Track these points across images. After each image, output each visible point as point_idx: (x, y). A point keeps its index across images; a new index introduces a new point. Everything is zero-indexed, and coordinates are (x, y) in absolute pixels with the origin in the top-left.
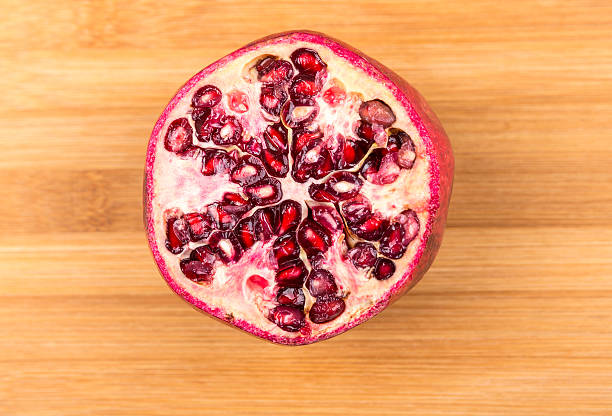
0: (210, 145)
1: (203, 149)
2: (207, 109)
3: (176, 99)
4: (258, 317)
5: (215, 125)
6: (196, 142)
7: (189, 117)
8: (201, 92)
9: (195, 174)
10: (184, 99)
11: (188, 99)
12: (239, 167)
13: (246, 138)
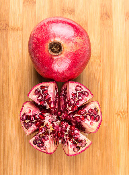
0: (78, 95)
1: (77, 93)
2: (84, 94)
3: (86, 88)
4: (24, 111)
5: (82, 96)
6: (78, 92)
7: (83, 90)
8: (88, 93)
9: (72, 91)
10: (86, 89)
11: (86, 90)
12: (73, 100)
13: (79, 102)
